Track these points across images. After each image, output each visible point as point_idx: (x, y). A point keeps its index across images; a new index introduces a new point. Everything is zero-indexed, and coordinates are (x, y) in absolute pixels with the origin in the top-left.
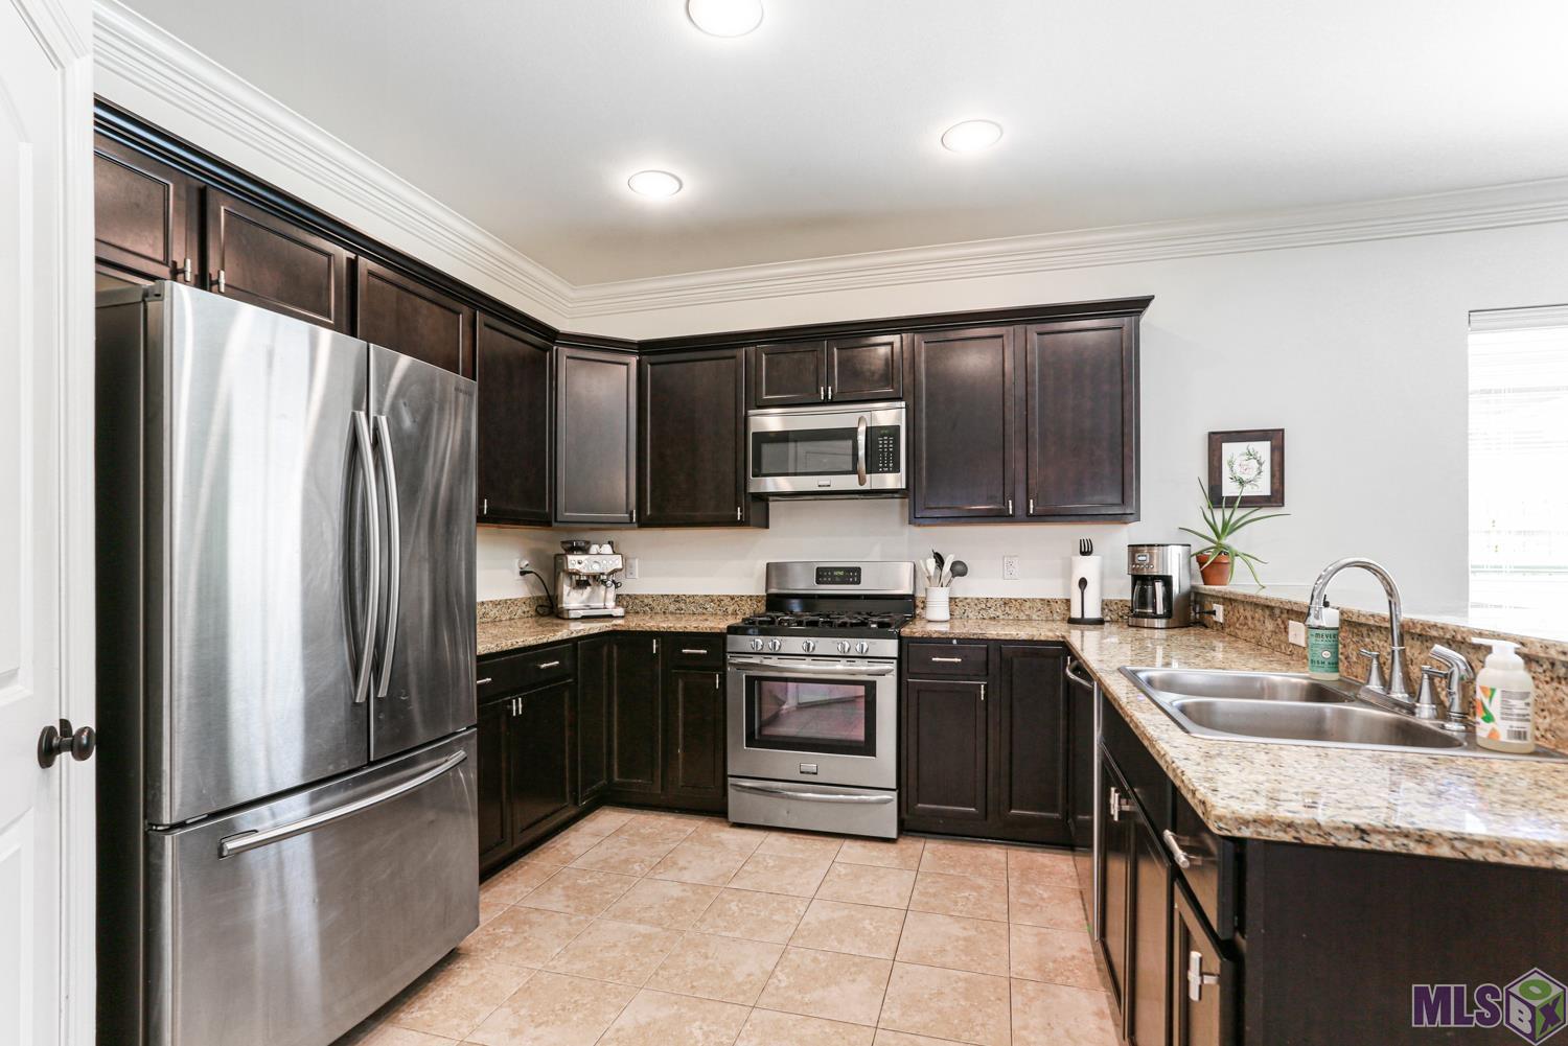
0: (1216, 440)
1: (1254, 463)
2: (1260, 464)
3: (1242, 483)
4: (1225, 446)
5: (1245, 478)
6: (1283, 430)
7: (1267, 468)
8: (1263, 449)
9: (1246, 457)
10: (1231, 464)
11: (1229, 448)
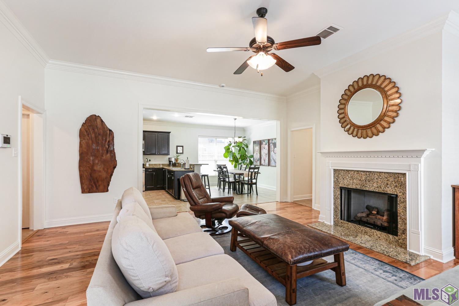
3: (179, 151)
7: (182, 150)
8: (181, 148)
11: (178, 148)
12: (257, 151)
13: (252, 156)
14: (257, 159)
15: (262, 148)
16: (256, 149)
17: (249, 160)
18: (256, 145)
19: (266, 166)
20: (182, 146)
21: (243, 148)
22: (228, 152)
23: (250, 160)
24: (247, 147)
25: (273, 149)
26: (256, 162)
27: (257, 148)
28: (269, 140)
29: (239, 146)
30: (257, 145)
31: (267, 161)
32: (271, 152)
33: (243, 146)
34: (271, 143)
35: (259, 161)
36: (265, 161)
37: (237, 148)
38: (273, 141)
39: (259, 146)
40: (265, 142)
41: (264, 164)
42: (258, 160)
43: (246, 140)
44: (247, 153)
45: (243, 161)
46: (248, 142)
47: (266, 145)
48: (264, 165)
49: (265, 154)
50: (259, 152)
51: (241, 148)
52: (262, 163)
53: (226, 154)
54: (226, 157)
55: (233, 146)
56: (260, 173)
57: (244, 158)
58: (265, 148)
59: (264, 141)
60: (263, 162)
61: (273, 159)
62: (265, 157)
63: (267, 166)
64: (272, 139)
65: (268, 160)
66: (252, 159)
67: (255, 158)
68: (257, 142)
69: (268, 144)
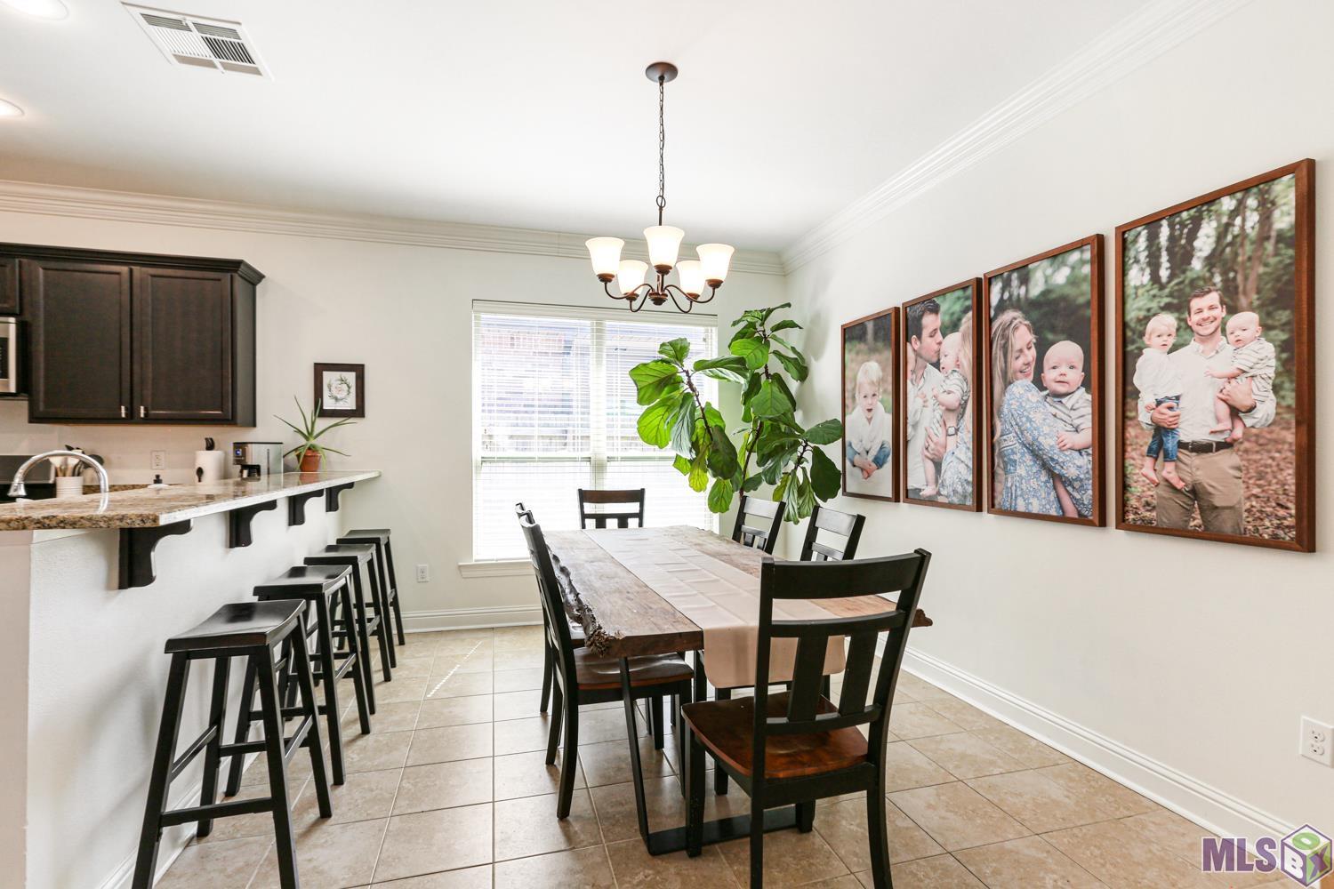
0: (320, 369)
1: (345, 387)
2: (349, 387)
3: (337, 399)
4: (325, 373)
5: (339, 397)
6: (363, 366)
7: (353, 390)
8: (351, 377)
9: (339, 382)
10: (329, 386)
11: (328, 376)
12: (868, 390)
13: (836, 430)
14: (873, 453)
15: (910, 367)
16: (861, 377)
17: (808, 455)
18: (862, 346)
19: (950, 506)
20: (359, 370)
21: (778, 379)
22: (667, 405)
23: (819, 456)
24: (803, 373)
25: (1031, 354)
26: (867, 473)
27: (872, 370)
28: (979, 288)
29: (741, 361)
30: (873, 350)
31: (959, 469)
32: (1007, 383)
33: (776, 366)
34: (1002, 307)
35: (888, 466)
36: (938, 465)
37: (732, 376)
38: (1025, 280)
39: (888, 355)
40: (944, 307)
41: (928, 491)
42: (879, 462)
43: (792, 325)
44: (799, 417)
45: (769, 464)
46: (809, 340)
47: (954, 338)
48: (931, 502)
49: (939, 411)
50: (889, 399)
51: (763, 378)
52: (912, 484)
53: (657, 417)
54: (658, 441)
55: (701, 366)
56: (923, 621)
57: (776, 443)
58: (937, 365)
59: (929, 303)
60: (919, 475)
61: (1035, 452)
62: (941, 438)
63: (960, 507)
64: (1022, 270)
65: (967, 455)
66: (833, 451)
67: (856, 447)
68: (870, 326)
69: (968, 321)
